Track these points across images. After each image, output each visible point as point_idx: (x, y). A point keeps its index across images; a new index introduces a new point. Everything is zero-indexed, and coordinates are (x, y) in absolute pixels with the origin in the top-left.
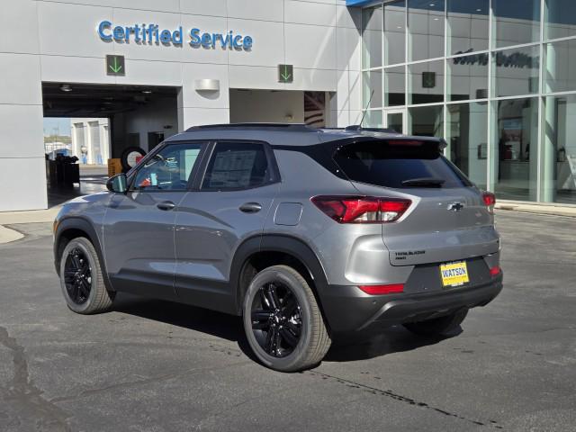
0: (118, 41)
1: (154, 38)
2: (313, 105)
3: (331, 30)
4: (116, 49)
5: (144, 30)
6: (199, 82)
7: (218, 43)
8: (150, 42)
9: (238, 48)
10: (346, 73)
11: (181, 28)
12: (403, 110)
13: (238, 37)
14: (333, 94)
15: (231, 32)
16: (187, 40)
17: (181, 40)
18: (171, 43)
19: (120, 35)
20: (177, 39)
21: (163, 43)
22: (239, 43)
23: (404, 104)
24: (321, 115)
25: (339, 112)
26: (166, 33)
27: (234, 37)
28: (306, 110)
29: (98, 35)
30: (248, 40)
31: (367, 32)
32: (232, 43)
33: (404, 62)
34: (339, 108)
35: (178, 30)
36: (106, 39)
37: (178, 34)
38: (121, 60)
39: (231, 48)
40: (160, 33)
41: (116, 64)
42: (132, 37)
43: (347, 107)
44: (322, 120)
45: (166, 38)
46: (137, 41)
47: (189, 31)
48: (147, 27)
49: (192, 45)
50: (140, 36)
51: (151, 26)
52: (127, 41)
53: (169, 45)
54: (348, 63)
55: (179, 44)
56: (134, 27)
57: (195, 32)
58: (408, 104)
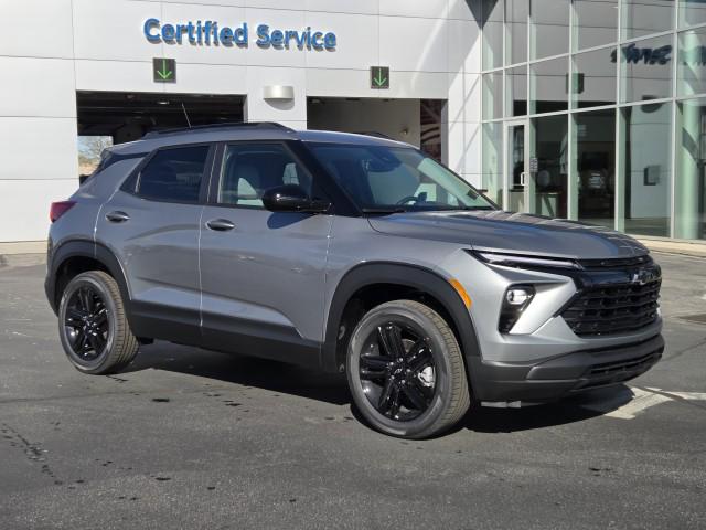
0: (169, 41)
1: (212, 38)
2: (430, 117)
4: (165, 51)
5: (199, 28)
6: (267, 89)
7: (293, 42)
8: (208, 42)
9: (318, 48)
10: (460, 76)
11: (245, 25)
12: (525, 121)
13: (318, 35)
14: (444, 102)
15: (309, 28)
16: (253, 38)
17: (246, 39)
18: (233, 43)
20: (241, 38)
21: (224, 44)
22: (319, 42)
23: (526, 114)
24: (438, 128)
25: (450, 124)
26: (227, 31)
27: (312, 35)
28: (422, 123)
29: (143, 35)
30: (331, 37)
31: (488, 25)
32: (310, 41)
33: (527, 61)
35: (242, 27)
38: (171, 64)
39: (309, 48)
40: (219, 31)
41: (165, 68)
42: (185, 37)
43: (461, 118)
44: (438, 136)
45: (227, 37)
46: (192, 40)
47: (256, 29)
48: (203, 24)
49: (260, 44)
50: (195, 36)
51: (208, 23)
52: (180, 42)
53: (231, 45)
54: (463, 63)
55: (243, 44)
56: (187, 24)
57: (262, 30)
58: (531, 114)
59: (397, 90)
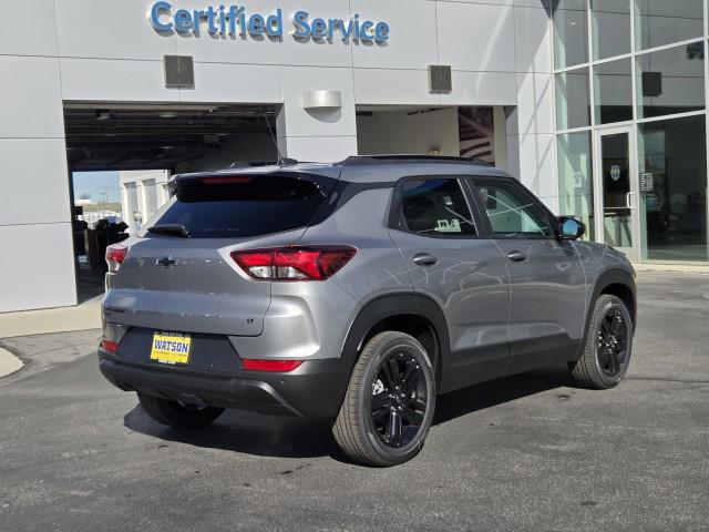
0: (182, 32)
1: (238, 29)
2: (474, 131)
3: (505, 11)
4: (179, 46)
5: (222, 14)
6: (309, 95)
7: (338, 34)
8: (232, 34)
9: (367, 41)
10: (529, 76)
11: (279, 11)
12: (630, 128)
13: (368, 24)
14: (509, 110)
15: (357, 16)
16: (289, 31)
17: (280, 30)
18: (264, 35)
19: (185, 24)
20: (275, 29)
21: (253, 36)
22: (368, 34)
23: (631, 118)
24: (488, 144)
25: (521, 137)
26: (257, 19)
27: (360, 24)
28: (461, 139)
29: (150, 25)
30: (383, 28)
31: (560, 13)
32: (358, 35)
33: (630, 52)
34: (521, 130)
35: (275, 13)
36: (163, 31)
37: (275, 21)
38: (188, 61)
39: (356, 41)
40: (247, 19)
41: (180, 71)
42: (204, 27)
43: (532, 130)
44: (489, 153)
45: (257, 29)
46: (212, 33)
47: (292, 16)
48: (227, 11)
49: (297, 38)
50: (217, 25)
51: (233, 8)
52: (196, 33)
53: (263, 39)
54: (533, 62)
55: (276, 37)
56: (206, 10)
57: (301, 17)
58: (638, 119)
59: (460, 96)
